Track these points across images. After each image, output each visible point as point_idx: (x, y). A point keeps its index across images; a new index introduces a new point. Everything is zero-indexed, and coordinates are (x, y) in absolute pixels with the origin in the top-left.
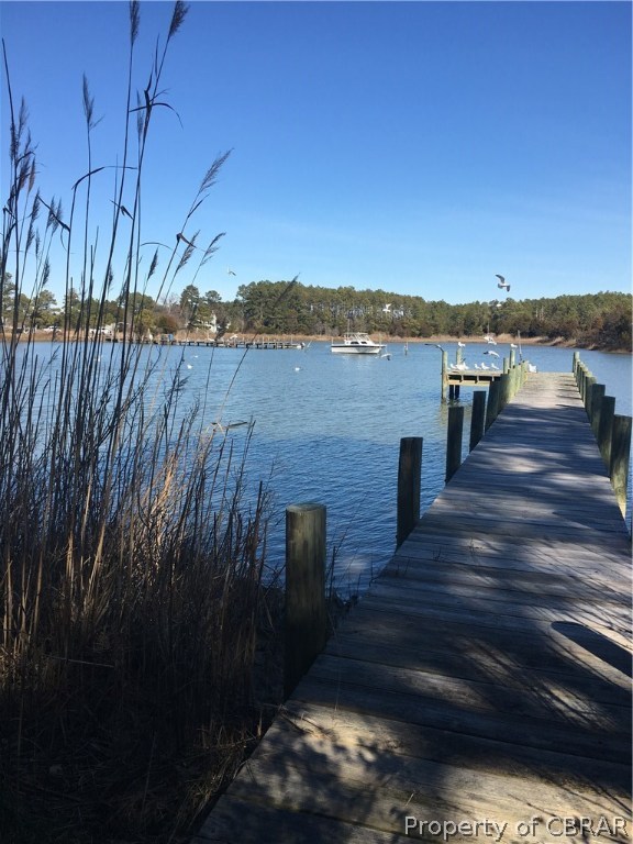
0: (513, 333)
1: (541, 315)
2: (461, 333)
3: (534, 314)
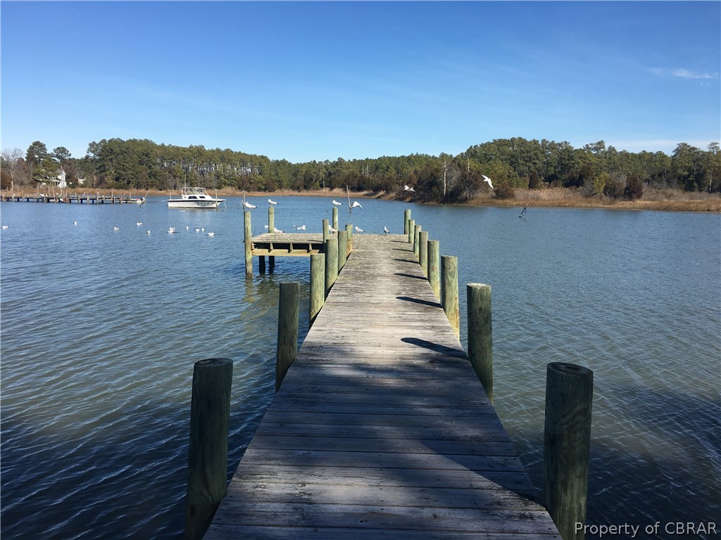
0: (343, 187)
1: (366, 172)
2: (301, 188)
3: (361, 171)
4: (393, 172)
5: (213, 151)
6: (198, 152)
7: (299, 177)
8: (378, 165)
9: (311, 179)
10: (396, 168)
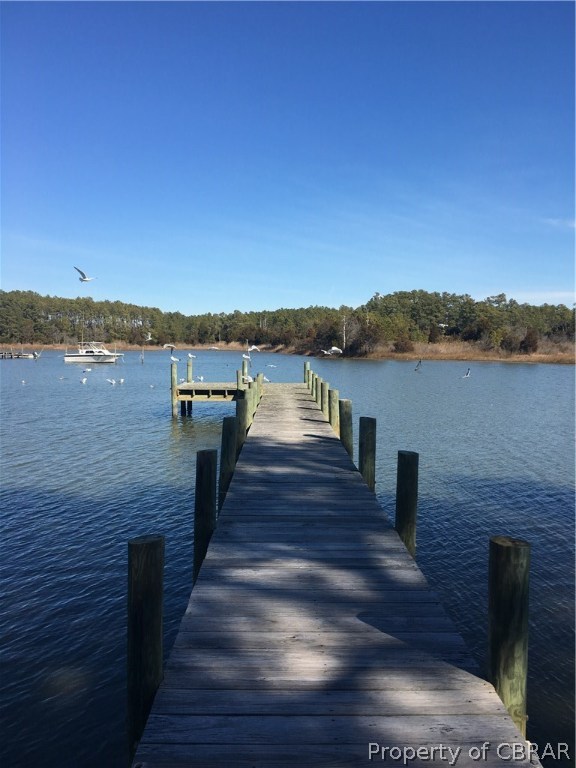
0: (242, 341)
1: (264, 326)
2: (196, 341)
3: (258, 324)
4: (291, 326)
5: (102, 303)
6: (86, 305)
7: (193, 330)
8: (275, 318)
9: (206, 333)
10: (295, 321)
